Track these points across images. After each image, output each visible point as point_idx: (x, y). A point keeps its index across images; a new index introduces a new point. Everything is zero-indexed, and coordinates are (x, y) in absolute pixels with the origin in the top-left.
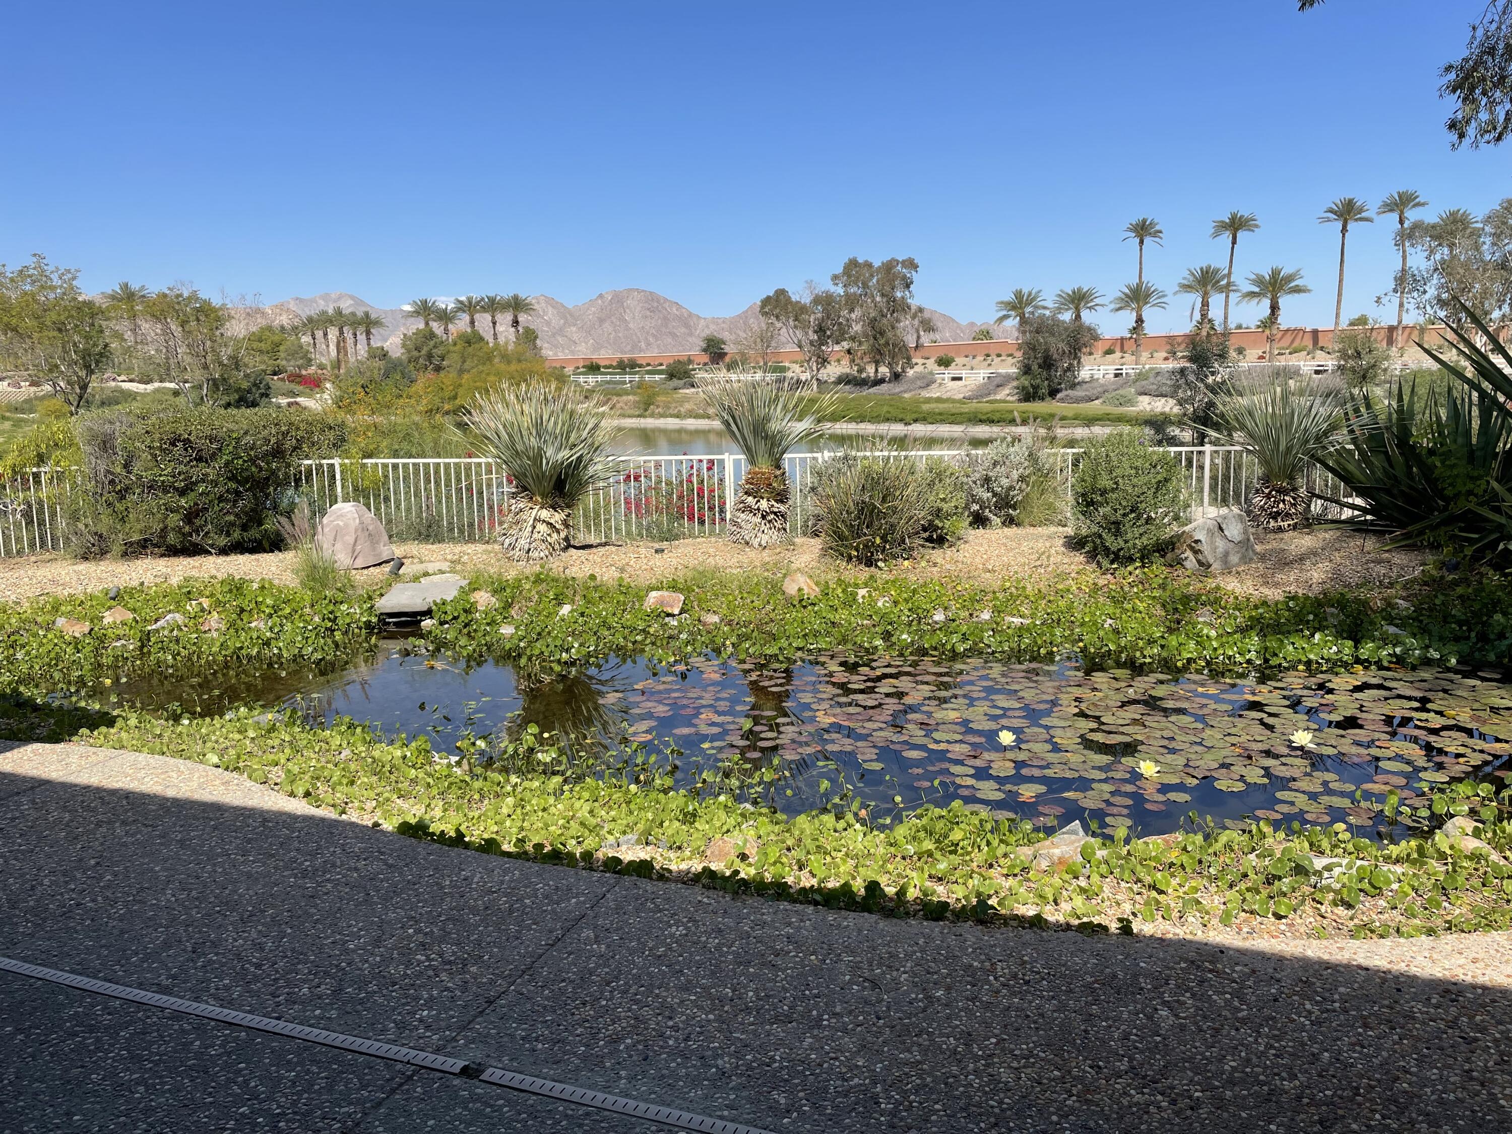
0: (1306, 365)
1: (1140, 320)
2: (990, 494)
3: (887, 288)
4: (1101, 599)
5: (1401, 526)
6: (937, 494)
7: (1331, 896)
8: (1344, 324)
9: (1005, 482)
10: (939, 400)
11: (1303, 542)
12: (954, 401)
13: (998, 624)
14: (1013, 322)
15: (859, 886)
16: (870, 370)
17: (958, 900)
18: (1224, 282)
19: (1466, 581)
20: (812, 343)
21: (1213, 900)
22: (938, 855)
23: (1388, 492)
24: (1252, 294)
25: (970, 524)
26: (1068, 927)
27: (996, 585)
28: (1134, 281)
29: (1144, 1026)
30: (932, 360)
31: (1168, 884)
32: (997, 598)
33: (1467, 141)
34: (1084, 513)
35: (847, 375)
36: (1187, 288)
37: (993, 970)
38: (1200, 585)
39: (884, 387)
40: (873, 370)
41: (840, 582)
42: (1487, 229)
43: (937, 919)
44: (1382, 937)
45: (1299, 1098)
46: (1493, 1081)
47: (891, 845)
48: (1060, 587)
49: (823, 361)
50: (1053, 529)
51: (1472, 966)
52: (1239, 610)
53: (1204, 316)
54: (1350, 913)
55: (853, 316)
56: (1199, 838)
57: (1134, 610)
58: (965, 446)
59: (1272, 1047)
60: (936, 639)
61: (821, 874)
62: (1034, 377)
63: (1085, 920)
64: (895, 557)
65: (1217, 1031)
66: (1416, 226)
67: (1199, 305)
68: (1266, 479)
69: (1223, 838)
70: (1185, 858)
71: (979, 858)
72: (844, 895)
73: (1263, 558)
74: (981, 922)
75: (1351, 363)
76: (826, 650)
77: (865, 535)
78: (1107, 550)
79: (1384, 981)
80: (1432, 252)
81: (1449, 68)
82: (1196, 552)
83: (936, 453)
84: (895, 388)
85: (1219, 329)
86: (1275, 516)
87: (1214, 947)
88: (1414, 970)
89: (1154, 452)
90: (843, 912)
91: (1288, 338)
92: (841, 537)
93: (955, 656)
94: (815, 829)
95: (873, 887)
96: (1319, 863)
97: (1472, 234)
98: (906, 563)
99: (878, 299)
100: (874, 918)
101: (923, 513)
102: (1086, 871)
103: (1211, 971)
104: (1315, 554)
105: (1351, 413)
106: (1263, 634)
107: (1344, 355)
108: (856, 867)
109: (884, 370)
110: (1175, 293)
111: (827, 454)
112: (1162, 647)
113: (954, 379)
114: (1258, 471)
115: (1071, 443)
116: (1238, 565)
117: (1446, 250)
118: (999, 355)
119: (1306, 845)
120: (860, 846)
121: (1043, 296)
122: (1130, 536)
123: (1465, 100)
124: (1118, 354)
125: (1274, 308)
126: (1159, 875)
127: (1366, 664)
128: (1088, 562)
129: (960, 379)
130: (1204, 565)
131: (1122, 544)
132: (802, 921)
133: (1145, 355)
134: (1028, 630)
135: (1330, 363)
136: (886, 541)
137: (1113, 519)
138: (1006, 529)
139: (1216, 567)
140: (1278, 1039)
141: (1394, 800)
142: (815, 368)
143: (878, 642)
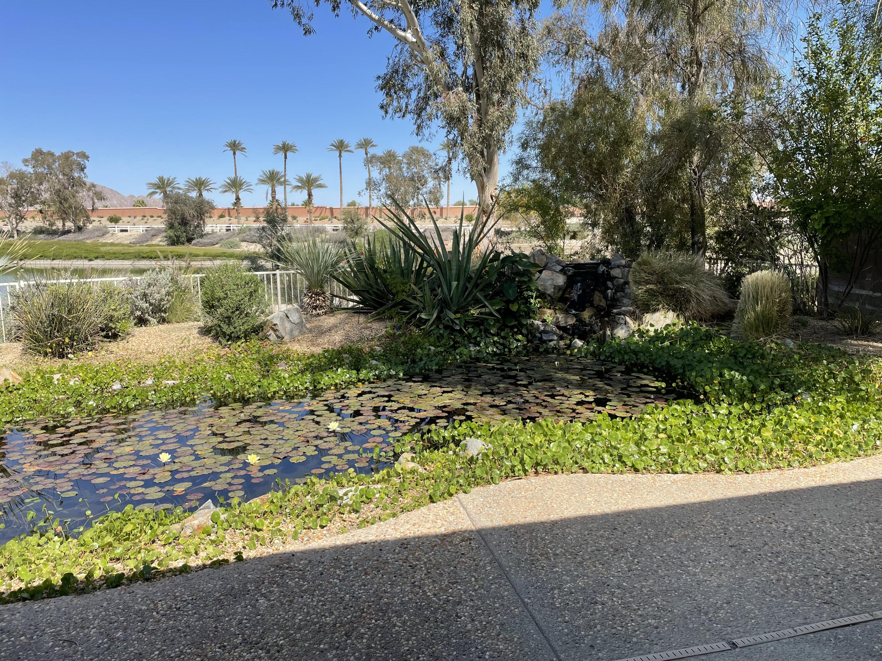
0: (329, 226)
1: (238, 199)
2: (147, 305)
3: (67, 170)
4: (223, 364)
5: (375, 309)
6: (110, 306)
7: (348, 508)
8: (345, 206)
9: (157, 296)
10: (112, 244)
11: (329, 321)
12: (123, 245)
13: (158, 386)
14: (159, 196)
15: (57, 580)
16: (59, 224)
17: (131, 570)
18: (282, 179)
19: (404, 334)
20: (10, 205)
21: (288, 527)
22: (116, 544)
23: (368, 292)
24: (298, 187)
25: (135, 324)
26: (205, 566)
27: (155, 361)
28: (233, 176)
29: (250, 612)
30: (105, 219)
31: (263, 524)
32: (157, 370)
33: (389, 116)
34: (208, 313)
35: (41, 227)
36: (263, 181)
37: (156, 609)
38: (278, 349)
39: (71, 236)
40: (61, 224)
41: (38, 371)
42: (405, 160)
43: (116, 586)
44: (372, 524)
45: (335, 625)
46: (424, 584)
47: (82, 545)
48: (197, 358)
49: (21, 218)
50: (191, 323)
51: (413, 528)
52: (300, 361)
53: (273, 198)
54: (357, 515)
55: (42, 187)
56: (280, 494)
57: (242, 367)
58: (128, 274)
59: (321, 601)
60: (114, 401)
61: (26, 579)
62: (176, 231)
63: (215, 559)
64: (82, 350)
65: (291, 601)
66: (373, 157)
67: (270, 192)
68: (309, 288)
69: (293, 491)
70: (272, 507)
71: (145, 538)
72: (46, 588)
73: (310, 331)
74: (147, 580)
75: (350, 226)
76: (29, 420)
77: (57, 337)
78: (224, 334)
79: (374, 547)
80: (381, 170)
81: (379, 77)
82: (275, 331)
83: (107, 279)
84: (80, 237)
85: (283, 205)
86: (315, 308)
87: (288, 553)
88: (388, 537)
89: (247, 275)
90: (46, 600)
91: (319, 211)
92: (37, 340)
93: (129, 410)
94: (22, 548)
95: (68, 578)
96: (341, 492)
97: (398, 162)
98: (90, 353)
99: (61, 177)
100: (70, 597)
101: (100, 320)
102: (215, 530)
103: (287, 568)
104: (336, 327)
105: (347, 252)
106: (313, 372)
107: (346, 222)
108: (55, 566)
109: (69, 225)
110: (257, 184)
111: (22, 283)
112: (259, 387)
113: (122, 231)
114: (306, 283)
115: (197, 271)
116: (298, 336)
117: (387, 170)
118: (152, 217)
119: (335, 484)
120: (58, 552)
121: (177, 181)
122: (236, 325)
123: (387, 94)
124: (227, 218)
125: (310, 195)
126: (257, 521)
127: (363, 381)
128: (213, 342)
129: (126, 231)
130: (280, 338)
131: (233, 330)
132: (13, 615)
133: (243, 219)
134: (178, 387)
135: (340, 226)
136: (73, 340)
137: (225, 315)
138: (160, 326)
139: (287, 338)
140: (322, 595)
141: (377, 450)
142: (14, 223)
143: (71, 409)
